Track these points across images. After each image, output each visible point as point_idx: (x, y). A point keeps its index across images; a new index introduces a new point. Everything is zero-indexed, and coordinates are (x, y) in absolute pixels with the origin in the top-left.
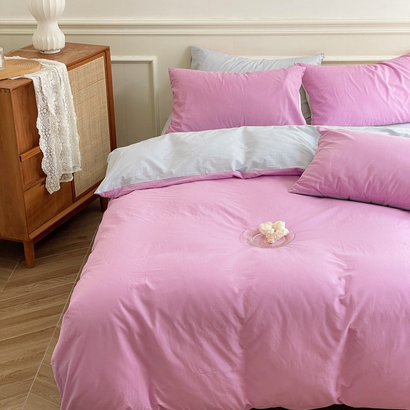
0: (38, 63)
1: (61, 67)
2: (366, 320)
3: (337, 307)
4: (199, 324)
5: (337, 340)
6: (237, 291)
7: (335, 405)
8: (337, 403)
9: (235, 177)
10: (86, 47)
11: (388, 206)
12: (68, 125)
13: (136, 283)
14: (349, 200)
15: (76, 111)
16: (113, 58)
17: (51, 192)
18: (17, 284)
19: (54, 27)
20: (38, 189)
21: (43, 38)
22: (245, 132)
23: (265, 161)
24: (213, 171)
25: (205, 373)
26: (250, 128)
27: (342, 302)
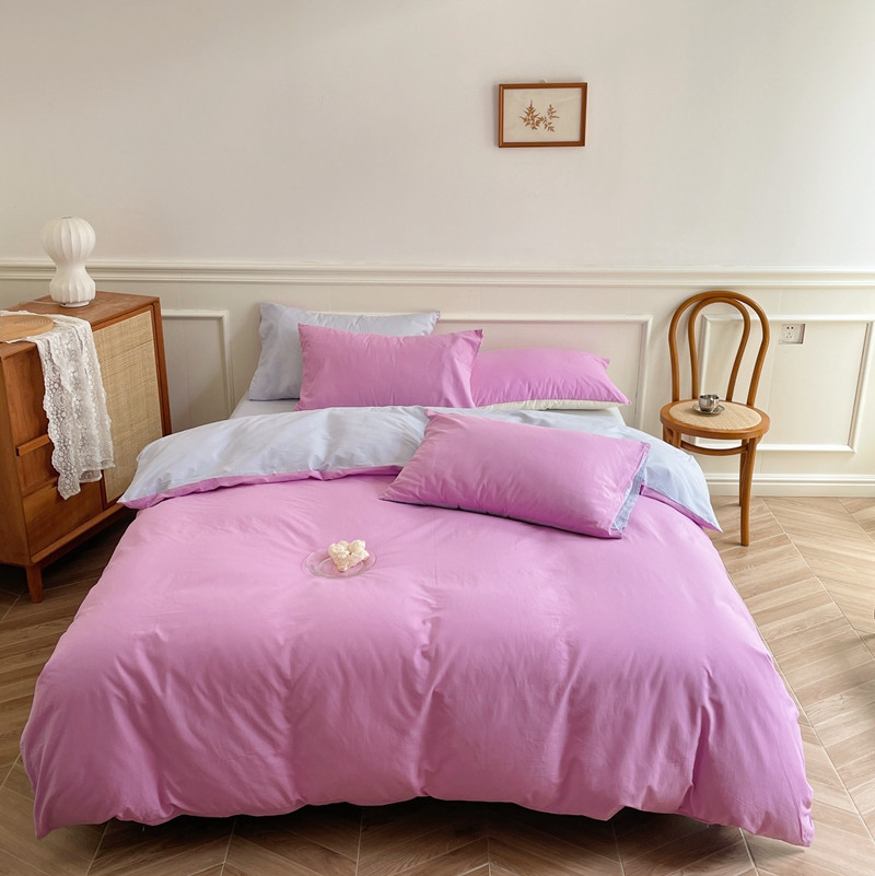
0: (50, 320)
1: (83, 326)
2: (456, 680)
3: (419, 662)
4: (228, 689)
5: (418, 708)
6: (281, 641)
7: (418, 798)
8: (420, 795)
9: (312, 478)
10: (128, 299)
11: (508, 518)
12: (94, 405)
13: (143, 633)
14: (459, 509)
15: (104, 386)
16: (164, 312)
17: (66, 497)
18: (13, 626)
19: (80, 272)
20: (48, 492)
21: (63, 287)
22: (331, 417)
23: (353, 455)
24: (282, 471)
25: (237, 758)
26: (339, 411)
27: (425, 655)
